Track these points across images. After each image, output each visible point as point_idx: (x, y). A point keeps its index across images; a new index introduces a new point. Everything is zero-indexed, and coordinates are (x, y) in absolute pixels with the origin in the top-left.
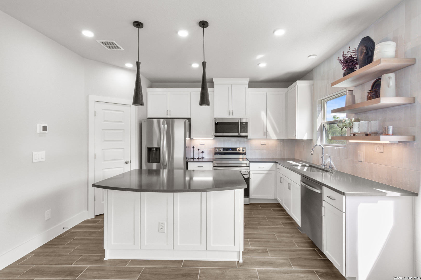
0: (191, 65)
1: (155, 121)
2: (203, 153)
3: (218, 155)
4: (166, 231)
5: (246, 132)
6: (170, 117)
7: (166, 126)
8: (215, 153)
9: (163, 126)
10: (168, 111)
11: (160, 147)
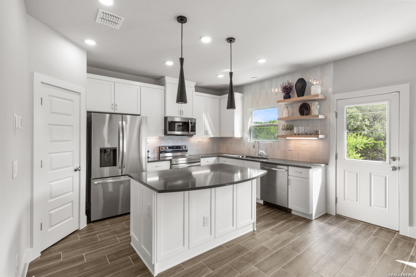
0: (165, 62)
1: (108, 116)
2: (149, 152)
3: (163, 153)
5: (195, 131)
6: (116, 112)
7: (124, 123)
8: (160, 152)
9: (120, 122)
10: (113, 104)
11: (117, 148)
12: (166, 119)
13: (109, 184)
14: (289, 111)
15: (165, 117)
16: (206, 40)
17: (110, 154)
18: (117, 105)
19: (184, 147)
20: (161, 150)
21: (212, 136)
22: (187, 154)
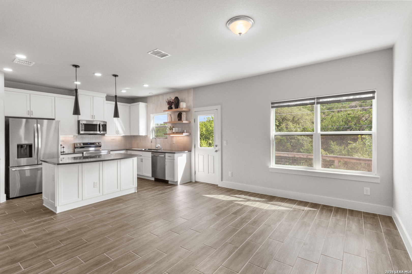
0: (73, 83)
1: (24, 120)
2: (64, 148)
3: (77, 148)
4: (98, 186)
5: (106, 131)
6: (32, 116)
7: (39, 125)
8: (75, 148)
9: (36, 125)
10: (29, 111)
11: (32, 144)
12: (79, 121)
13: (26, 170)
14: (172, 117)
15: (78, 121)
16: (98, 75)
17: (26, 148)
18: (33, 111)
19: (97, 144)
20: (76, 146)
21: (124, 135)
22: (101, 149)
